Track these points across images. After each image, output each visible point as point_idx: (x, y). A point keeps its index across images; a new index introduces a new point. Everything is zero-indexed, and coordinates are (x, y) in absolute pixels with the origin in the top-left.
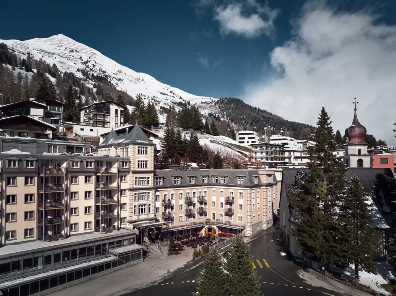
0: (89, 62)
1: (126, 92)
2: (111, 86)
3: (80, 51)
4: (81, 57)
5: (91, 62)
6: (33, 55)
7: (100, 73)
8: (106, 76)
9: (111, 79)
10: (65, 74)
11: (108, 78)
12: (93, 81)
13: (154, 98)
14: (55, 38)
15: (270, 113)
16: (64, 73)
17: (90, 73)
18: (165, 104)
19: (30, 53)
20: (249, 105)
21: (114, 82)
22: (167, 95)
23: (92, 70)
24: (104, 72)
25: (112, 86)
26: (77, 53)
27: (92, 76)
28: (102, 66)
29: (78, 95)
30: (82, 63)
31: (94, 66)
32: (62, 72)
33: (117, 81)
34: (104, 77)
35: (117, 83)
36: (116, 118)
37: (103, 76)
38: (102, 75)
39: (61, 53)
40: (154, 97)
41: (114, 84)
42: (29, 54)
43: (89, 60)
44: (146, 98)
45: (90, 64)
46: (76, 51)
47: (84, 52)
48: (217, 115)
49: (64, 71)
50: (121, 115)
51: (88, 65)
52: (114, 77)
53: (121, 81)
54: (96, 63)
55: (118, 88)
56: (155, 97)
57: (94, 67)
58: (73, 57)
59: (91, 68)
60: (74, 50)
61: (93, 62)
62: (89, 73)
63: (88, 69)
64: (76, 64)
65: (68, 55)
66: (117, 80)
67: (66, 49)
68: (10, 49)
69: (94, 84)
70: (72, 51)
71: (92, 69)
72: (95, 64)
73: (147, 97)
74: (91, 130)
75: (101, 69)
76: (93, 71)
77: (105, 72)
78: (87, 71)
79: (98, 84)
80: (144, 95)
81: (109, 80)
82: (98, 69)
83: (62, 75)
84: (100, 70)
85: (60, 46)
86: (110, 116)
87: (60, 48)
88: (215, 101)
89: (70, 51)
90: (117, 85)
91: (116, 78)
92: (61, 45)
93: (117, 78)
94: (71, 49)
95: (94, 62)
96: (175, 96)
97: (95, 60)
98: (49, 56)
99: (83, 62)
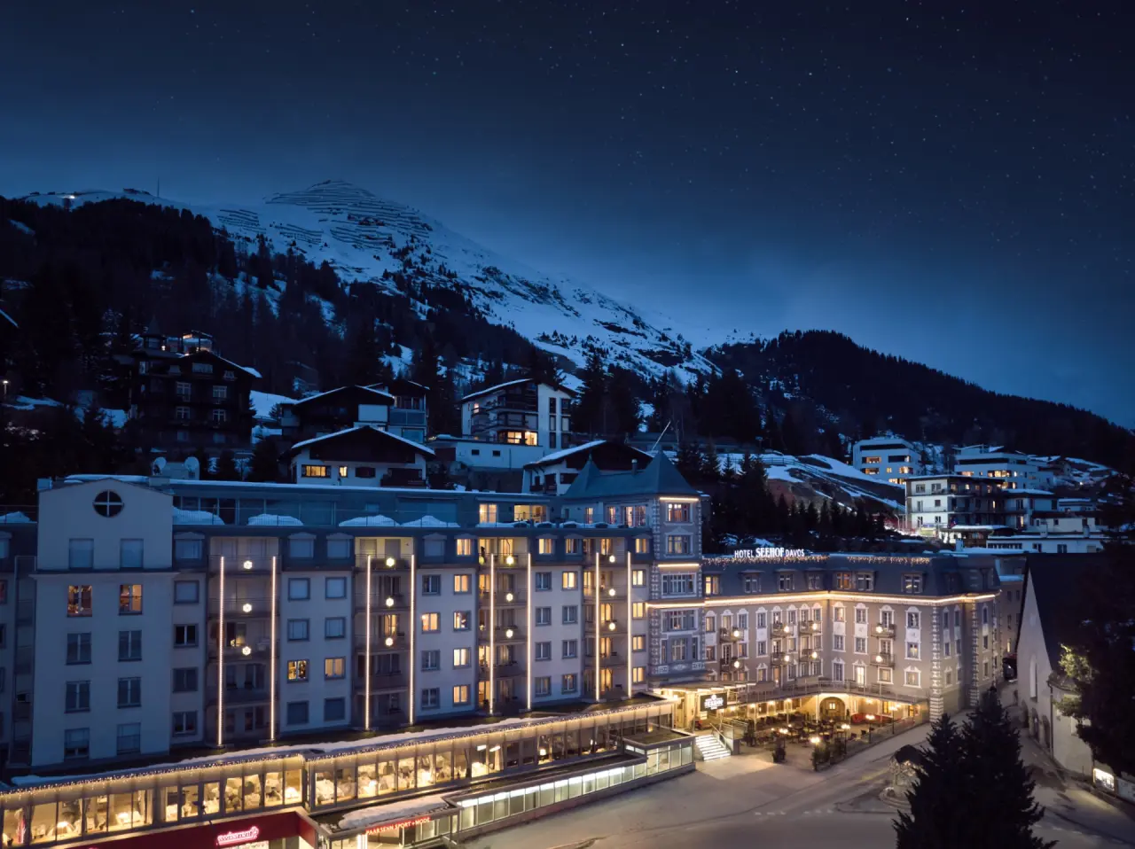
0: (412, 250)
1: (514, 330)
2: (472, 315)
3: (385, 222)
4: (390, 239)
5: (416, 252)
6: (271, 240)
7: (442, 281)
8: (457, 285)
9: (472, 293)
10: (356, 286)
11: (464, 291)
12: (424, 303)
13: (590, 342)
14: (322, 190)
15: (938, 370)
16: (351, 285)
17: (418, 281)
18: (621, 357)
19: (262, 236)
20: (871, 350)
21: (478, 301)
22: (625, 331)
23: (420, 273)
24: (451, 276)
25: (476, 314)
26: (381, 229)
27: (422, 291)
28: (445, 261)
29: (393, 345)
30: (395, 255)
31: (424, 260)
32: (346, 284)
33: (487, 300)
34: (454, 289)
35: (488, 306)
36: (552, 418)
37: (451, 287)
38: (449, 285)
39: (338, 230)
40: (590, 338)
41: (481, 309)
42: (262, 238)
43: (410, 244)
44: (568, 342)
45: (414, 257)
46: (376, 221)
47: (396, 223)
48: (772, 382)
49: (350, 281)
50: (563, 411)
51: (410, 260)
52: (479, 289)
53: (499, 300)
54: (429, 252)
55: (491, 320)
56: (592, 339)
57: (423, 263)
58: (370, 238)
59: (418, 268)
60: (371, 220)
61: (422, 251)
62: (414, 282)
63: (410, 271)
64: (378, 258)
65: (357, 234)
66: (486, 295)
67: (349, 218)
68: (216, 230)
69: (430, 311)
70: (366, 222)
71: (422, 269)
72: (427, 255)
73: (571, 340)
74: (497, 453)
75: (443, 270)
76: (423, 274)
77: (454, 275)
78: (408, 276)
79: (440, 310)
80: (562, 336)
81: (466, 297)
82: (436, 268)
83: (347, 290)
84: (440, 270)
85: (334, 211)
86: (537, 415)
87: (334, 217)
88: (766, 343)
89: (361, 223)
90: (488, 309)
91: (483, 292)
92: (338, 209)
93: (486, 291)
94: (362, 219)
95: (425, 248)
96: (647, 334)
97: (427, 243)
98: (309, 241)
99: (394, 250)
